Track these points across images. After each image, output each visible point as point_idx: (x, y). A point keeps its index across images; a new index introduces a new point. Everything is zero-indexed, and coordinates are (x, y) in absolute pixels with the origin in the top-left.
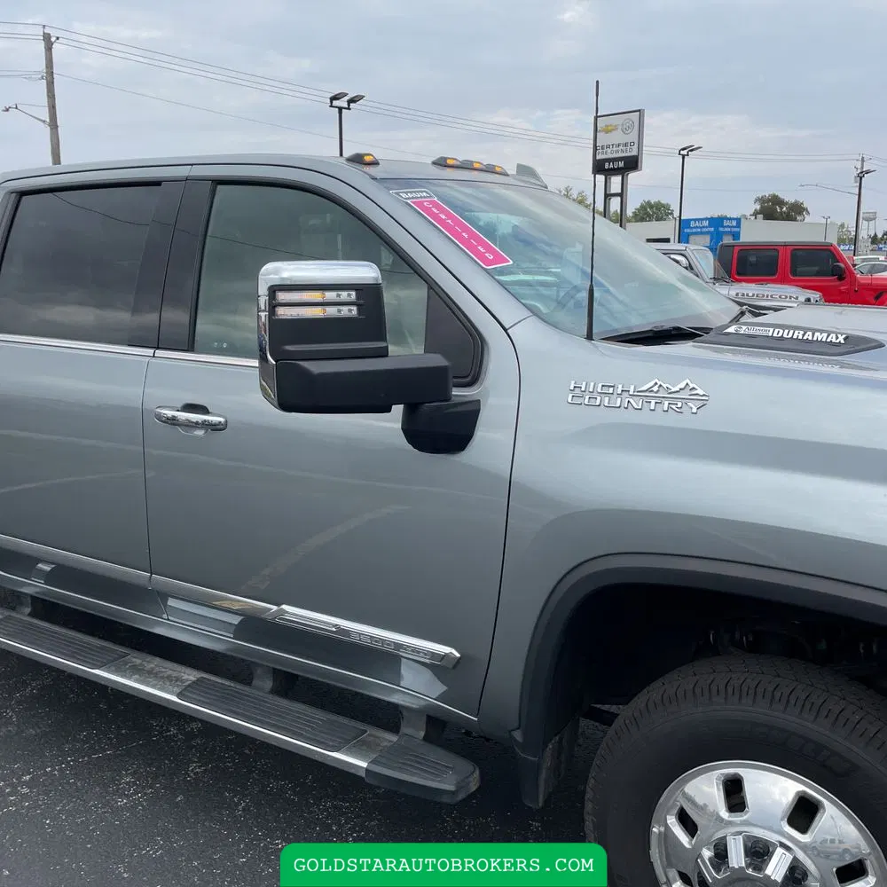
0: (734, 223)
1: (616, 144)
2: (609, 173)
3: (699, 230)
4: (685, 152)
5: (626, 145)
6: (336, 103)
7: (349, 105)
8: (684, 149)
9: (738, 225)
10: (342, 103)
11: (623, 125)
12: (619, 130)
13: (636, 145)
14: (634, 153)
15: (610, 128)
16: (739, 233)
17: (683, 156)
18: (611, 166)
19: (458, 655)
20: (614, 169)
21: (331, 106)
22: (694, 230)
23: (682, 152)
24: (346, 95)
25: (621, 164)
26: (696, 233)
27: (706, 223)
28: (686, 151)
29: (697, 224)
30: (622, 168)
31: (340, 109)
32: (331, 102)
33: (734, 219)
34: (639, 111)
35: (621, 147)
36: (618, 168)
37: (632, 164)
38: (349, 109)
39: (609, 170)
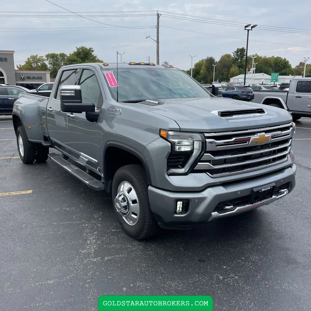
6: (246, 28)
7: (252, 29)
10: (249, 28)
19: (97, 162)
21: (245, 29)
24: (251, 25)
31: (248, 30)
32: (245, 28)
38: (252, 30)
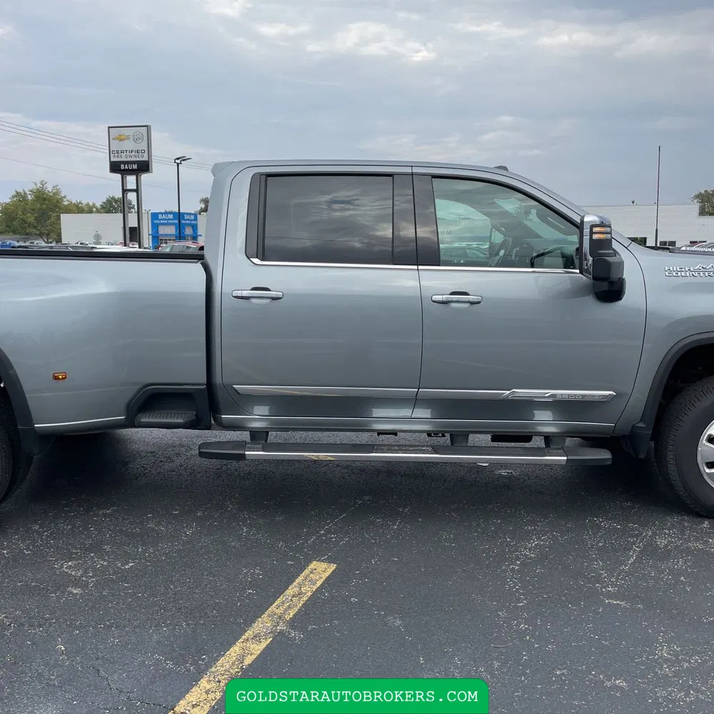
0: (193, 217)
1: (130, 150)
2: (125, 173)
3: (166, 222)
4: (178, 161)
5: (138, 152)
8: (178, 159)
9: (196, 219)
11: (133, 135)
12: (132, 139)
13: (146, 152)
14: (145, 158)
15: (123, 137)
16: (196, 225)
17: (178, 164)
18: (126, 167)
20: (128, 170)
22: (162, 222)
23: (177, 161)
25: (135, 167)
26: (163, 224)
27: (171, 216)
28: (180, 160)
29: (164, 217)
30: (135, 170)
33: (192, 214)
34: (147, 126)
35: (133, 153)
36: (132, 170)
37: (144, 167)
39: (125, 170)
